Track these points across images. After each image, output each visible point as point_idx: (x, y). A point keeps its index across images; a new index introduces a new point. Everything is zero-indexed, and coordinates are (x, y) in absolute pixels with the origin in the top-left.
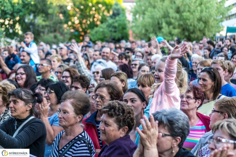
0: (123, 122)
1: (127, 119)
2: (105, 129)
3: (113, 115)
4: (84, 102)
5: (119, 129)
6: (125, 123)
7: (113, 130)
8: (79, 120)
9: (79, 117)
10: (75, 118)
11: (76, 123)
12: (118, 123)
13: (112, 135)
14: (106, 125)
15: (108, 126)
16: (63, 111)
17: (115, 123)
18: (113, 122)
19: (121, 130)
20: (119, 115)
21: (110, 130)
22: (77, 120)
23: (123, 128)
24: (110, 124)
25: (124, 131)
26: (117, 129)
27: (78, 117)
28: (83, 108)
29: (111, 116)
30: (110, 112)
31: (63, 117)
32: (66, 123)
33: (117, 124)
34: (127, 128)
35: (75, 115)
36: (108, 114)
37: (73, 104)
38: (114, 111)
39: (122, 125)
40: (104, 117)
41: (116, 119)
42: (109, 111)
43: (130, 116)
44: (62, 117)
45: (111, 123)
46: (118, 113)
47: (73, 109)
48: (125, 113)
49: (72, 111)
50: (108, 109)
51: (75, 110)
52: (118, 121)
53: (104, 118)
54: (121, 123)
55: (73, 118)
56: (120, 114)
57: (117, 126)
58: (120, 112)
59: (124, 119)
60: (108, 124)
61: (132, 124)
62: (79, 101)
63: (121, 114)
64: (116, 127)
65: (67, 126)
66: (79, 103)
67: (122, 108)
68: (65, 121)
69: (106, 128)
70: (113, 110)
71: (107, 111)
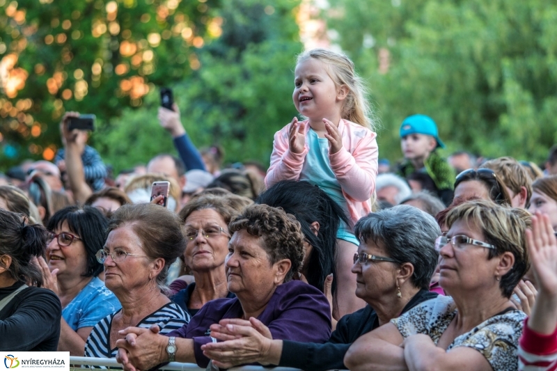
0: (281, 247)
1: (289, 240)
2: (240, 265)
3: (259, 233)
4: (166, 227)
5: (272, 263)
6: (285, 250)
7: (259, 266)
8: (155, 273)
9: (157, 266)
10: (145, 265)
11: (150, 279)
12: (270, 250)
13: (256, 277)
14: (244, 255)
15: (248, 256)
16: (115, 248)
17: (264, 249)
18: (259, 248)
19: (276, 267)
20: (272, 231)
21: (253, 266)
22: (152, 272)
23: (281, 261)
24: (252, 252)
25: (281, 270)
26: (267, 262)
27: (152, 266)
28: (166, 241)
29: (254, 234)
30: (251, 226)
31: (117, 265)
32: (124, 278)
33: (268, 253)
34: (288, 263)
35: (146, 260)
36: (248, 230)
37: (139, 231)
38: (261, 223)
39: (278, 254)
40: (237, 238)
41: (266, 240)
42: (249, 224)
43: (295, 235)
44: (114, 264)
45: (254, 249)
46: (269, 227)
47: (140, 244)
48: (284, 226)
49: (139, 249)
50: (246, 220)
51: (145, 245)
52: (270, 246)
53: (238, 241)
54: (277, 249)
55: (142, 267)
56: (274, 230)
57: (269, 257)
58: (275, 225)
59: (282, 241)
60: (248, 252)
61: (300, 254)
62: (155, 223)
63: (277, 229)
64: (266, 259)
65: (126, 286)
66: (155, 229)
67: (277, 217)
68: (121, 273)
69: (243, 261)
70: (257, 221)
71: (244, 223)
